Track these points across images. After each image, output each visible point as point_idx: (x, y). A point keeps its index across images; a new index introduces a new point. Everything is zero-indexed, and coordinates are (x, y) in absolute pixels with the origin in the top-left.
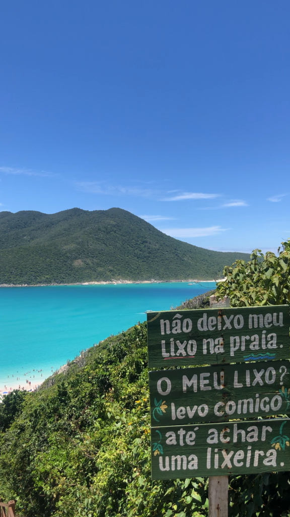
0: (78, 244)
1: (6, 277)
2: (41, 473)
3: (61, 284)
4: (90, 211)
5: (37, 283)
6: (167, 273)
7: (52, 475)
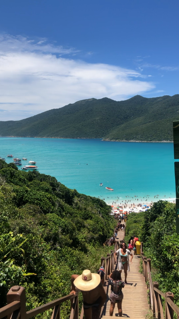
1: (166, 136)
2: (166, 247)
7: (172, 249)
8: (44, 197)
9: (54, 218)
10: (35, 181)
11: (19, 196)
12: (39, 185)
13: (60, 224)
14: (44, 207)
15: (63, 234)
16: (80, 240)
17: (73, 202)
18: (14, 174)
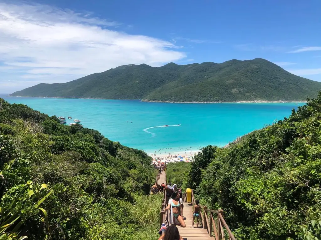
0: (235, 79)
1: (195, 98)
2: (243, 194)
3: (224, 102)
4: (242, 60)
5: (211, 101)
6: (291, 97)
8: (86, 146)
9: (97, 168)
10: (78, 133)
11: (59, 145)
12: (82, 137)
13: (104, 174)
14: (87, 156)
15: (108, 184)
16: (126, 189)
17: (117, 154)
18: (56, 126)
